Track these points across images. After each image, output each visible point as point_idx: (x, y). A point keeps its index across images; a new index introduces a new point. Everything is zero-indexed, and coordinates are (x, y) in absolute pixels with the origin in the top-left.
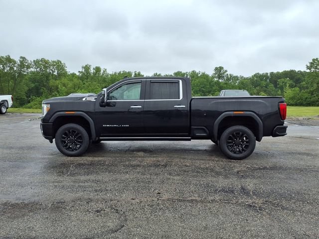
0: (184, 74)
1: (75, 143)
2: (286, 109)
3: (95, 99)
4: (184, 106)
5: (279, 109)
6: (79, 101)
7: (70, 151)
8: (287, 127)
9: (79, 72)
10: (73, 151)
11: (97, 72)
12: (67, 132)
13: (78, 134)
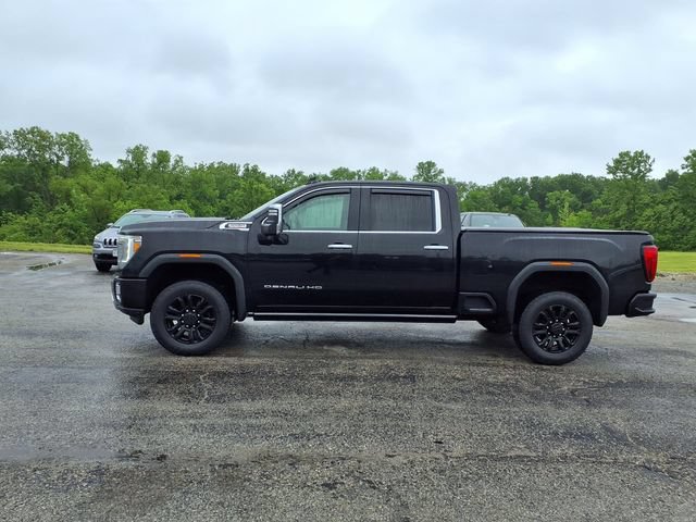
0: (354, 173)
1: (197, 324)
2: (655, 257)
3: (248, 226)
4: (446, 247)
5: (642, 257)
6: (210, 230)
7: (185, 342)
8: (654, 297)
9: (121, 161)
10: (191, 342)
11: (160, 162)
12: (179, 299)
13: (206, 304)
